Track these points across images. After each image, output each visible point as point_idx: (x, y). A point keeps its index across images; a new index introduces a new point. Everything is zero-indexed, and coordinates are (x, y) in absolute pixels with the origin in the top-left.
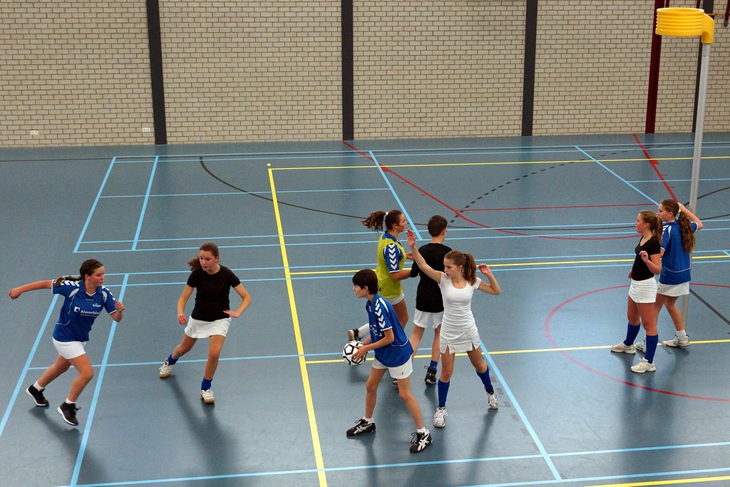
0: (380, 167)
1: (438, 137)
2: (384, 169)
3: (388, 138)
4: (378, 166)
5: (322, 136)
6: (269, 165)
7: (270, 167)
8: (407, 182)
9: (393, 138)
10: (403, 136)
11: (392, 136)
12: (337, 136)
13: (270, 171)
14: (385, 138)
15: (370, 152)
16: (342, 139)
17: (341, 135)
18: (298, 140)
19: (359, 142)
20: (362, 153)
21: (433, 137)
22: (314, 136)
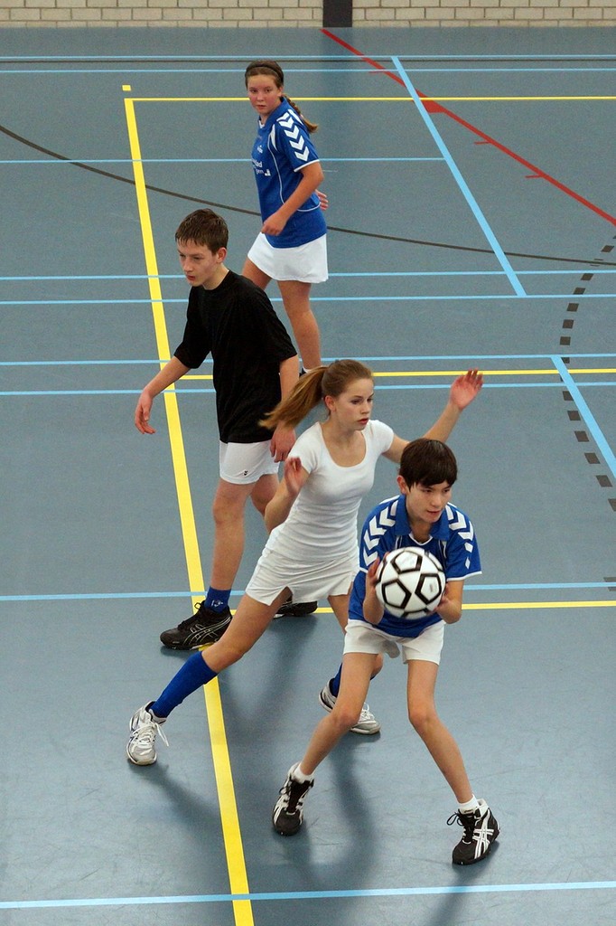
0: (418, 101)
1: (576, 25)
2: (431, 107)
3: (444, 24)
4: (414, 97)
5: (268, 14)
6: (127, 88)
7: (129, 95)
8: (489, 140)
9: (456, 24)
10: (484, 19)
11: (455, 19)
12: (307, 14)
13: (129, 104)
14: (435, 24)
15: (395, 59)
16: (320, 25)
17: (319, 14)
18: (204, 25)
19: (365, 31)
20: (374, 63)
21: (562, 24)
22: (248, 14)
